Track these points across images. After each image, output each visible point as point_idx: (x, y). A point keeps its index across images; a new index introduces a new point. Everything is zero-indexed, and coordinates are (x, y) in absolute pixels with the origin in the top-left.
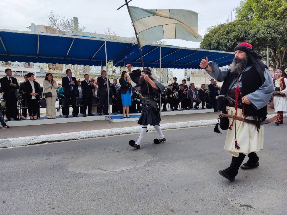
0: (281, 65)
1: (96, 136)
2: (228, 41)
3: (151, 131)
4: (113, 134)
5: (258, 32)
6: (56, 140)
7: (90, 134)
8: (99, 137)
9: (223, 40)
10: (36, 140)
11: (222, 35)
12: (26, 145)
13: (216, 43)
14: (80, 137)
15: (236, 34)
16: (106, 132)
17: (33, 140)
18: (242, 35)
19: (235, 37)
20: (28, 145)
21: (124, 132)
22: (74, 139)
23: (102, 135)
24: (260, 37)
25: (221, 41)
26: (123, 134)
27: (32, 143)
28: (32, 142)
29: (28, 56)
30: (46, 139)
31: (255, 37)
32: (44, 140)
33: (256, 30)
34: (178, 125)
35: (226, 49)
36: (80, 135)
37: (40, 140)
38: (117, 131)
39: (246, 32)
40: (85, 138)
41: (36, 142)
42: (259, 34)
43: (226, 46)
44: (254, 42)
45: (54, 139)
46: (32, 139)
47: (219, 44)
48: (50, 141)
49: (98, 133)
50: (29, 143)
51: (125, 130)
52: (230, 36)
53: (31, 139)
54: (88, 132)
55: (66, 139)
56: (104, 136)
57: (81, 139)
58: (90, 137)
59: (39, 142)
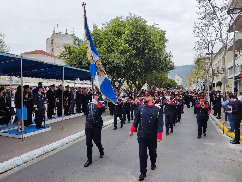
0: (113, 80)
1: (31, 159)
3: (70, 142)
4: (44, 153)
5: (114, 62)
7: (25, 159)
8: (33, 159)
14: (17, 164)
16: (38, 153)
21: (52, 149)
22: (12, 169)
23: (36, 156)
24: (116, 65)
26: (52, 151)
31: (112, 64)
33: (112, 60)
38: (47, 149)
39: (106, 60)
40: (22, 164)
42: (114, 63)
44: (112, 67)
49: (32, 156)
51: (53, 147)
54: (22, 156)
55: (4, 171)
56: (37, 157)
57: (19, 166)
58: (26, 161)
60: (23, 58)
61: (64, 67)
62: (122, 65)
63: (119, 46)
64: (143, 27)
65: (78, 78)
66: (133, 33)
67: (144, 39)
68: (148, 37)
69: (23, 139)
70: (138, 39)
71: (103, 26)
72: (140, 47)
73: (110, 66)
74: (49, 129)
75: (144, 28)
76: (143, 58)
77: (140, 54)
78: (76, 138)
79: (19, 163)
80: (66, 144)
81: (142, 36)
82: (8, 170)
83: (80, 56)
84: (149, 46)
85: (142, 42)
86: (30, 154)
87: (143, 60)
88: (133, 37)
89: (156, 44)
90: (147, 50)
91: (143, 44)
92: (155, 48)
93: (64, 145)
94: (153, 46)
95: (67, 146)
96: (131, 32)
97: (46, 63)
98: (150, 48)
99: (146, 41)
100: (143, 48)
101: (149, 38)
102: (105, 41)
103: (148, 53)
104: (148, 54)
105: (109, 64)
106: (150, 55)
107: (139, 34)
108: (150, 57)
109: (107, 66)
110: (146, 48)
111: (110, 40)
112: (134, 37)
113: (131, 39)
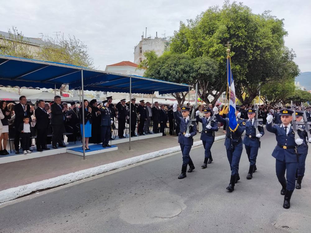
1: (87, 176)
2: (176, 73)
3: (133, 164)
4: (101, 172)
5: (200, 68)
6: (46, 187)
7: (80, 176)
8: (89, 177)
10: (26, 191)
11: (171, 67)
12: (14, 199)
14: (70, 180)
15: (182, 67)
16: (95, 171)
17: (22, 192)
18: (188, 69)
19: (182, 70)
20: (17, 198)
21: (111, 169)
22: (65, 184)
23: (92, 174)
24: (202, 72)
25: (170, 72)
26: (110, 171)
27: (21, 196)
28: (21, 194)
30: (36, 189)
31: (197, 71)
32: (34, 190)
33: (198, 66)
34: (153, 155)
35: (174, 79)
36: (70, 178)
37: (30, 190)
38: (105, 168)
39: (190, 66)
40: (76, 181)
41: (26, 194)
42: (200, 70)
44: (197, 76)
45: (44, 187)
46: (21, 190)
47: (169, 74)
48: (41, 190)
49: (88, 173)
50: (18, 196)
51: (112, 166)
52: (177, 69)
53: (19, 191)
54: (77, 173)
55: (57, 185)
56: (93, 176)
57: (72, 182)
58: (80, 179)
59: (29, 193)
60: (84, 69)
61: (132, 78)
62: (212, 72)
63: (210, 47)
64: (245, 17)
65: (156, 91)
66: (230, 27)
67: (246, 33)
68: (252, 30)
69: (84, 157)
70: (238, 35)
71: (190, 23)
72: (241, 45)
73: (194, 74)
74: (116, 148)
75: (247, 19)
76: (246, 61)
77: (241, 56)
78: (141, 159)
79: (73, 179)
80: (129, 165)
81: (243, 30)
82: (61, 185)
83: (159, 64)
84: (255, 43)
85: (244, 39)
86: (85, 172)
87: (246, 64)
88: (229, 33)
89: (264, 40)
90: (252, 50)
91: (245, 42)
92: (263, 46)
93: (126, 166)
94: (261, 44)
95: (128, 167)
96: (227, 27)
97: (110, 73)
98: (256, 46)
99: (250, 38)
100: (245, 47)
101: (254, 32)
102: (191, 41)
103: (254, 53)
104: (252, 55)
105: (193, 72)
106: (257, 56)
107: (239, 28)
108: (256, 59)
109: (191, 75)
110: (249, 47)
111: (199, 40)
112: (232, 32)
113: (227, 35)
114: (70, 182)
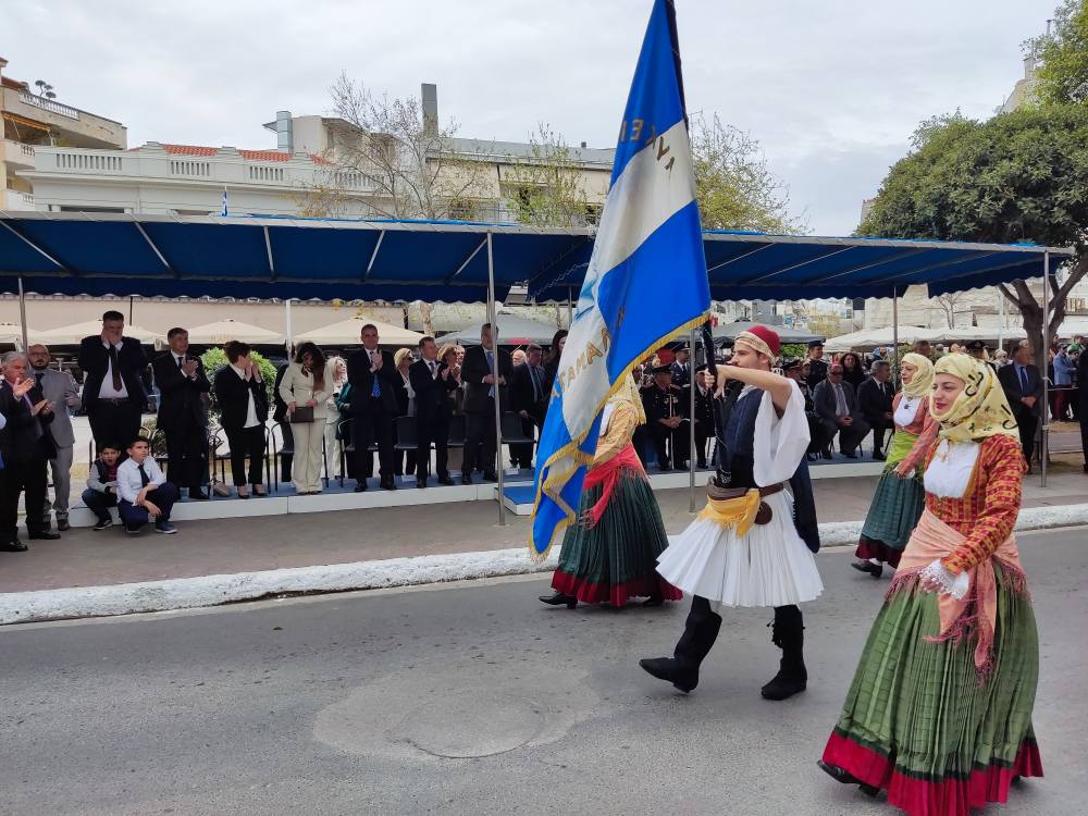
1: (445, 577)
2: (981, 196)
4: (503, 572)
6: (310, 588)
7: (422, 570)
8: (453, 580)
9: (960, 190)
10: (248, 587)
11: (958, 172)
12: (214, 605)
13: (935, 201)
14: (388, 579)
15: (1006, 167)
16: (478, 564)
17: (237, 589)
18: (1042, 172)
19: (1010, 180)
20: (222, 604)
22: (369, 588)
23: (464, 573)
25: (952, 195)
27: (233, 599)
28: (233, 594)
29: (241, 280)
30: (280, 586)
32: (274, 589)
36: (388, 573)
37: (261, 587)
38: (519, 559)
39: (1057, 158)
40: (408, 585)
41: (248, 595)
43: (971, 216)
45: (304, 586)
46: (234, 584)
47: (944, 206)
48: (292, 592)
49: (449, 568)
50: (227, 598)
52: (989, 178)
53: (230, 586)
55: (343, 587)
56: (470, 578)
57: (393, 586)
58: (423, 580)
59: (256, 594)
60: (496, 230)
65: (918, 281)
79: (396, 578)
82: (357, 590)
114: (386, 584)
